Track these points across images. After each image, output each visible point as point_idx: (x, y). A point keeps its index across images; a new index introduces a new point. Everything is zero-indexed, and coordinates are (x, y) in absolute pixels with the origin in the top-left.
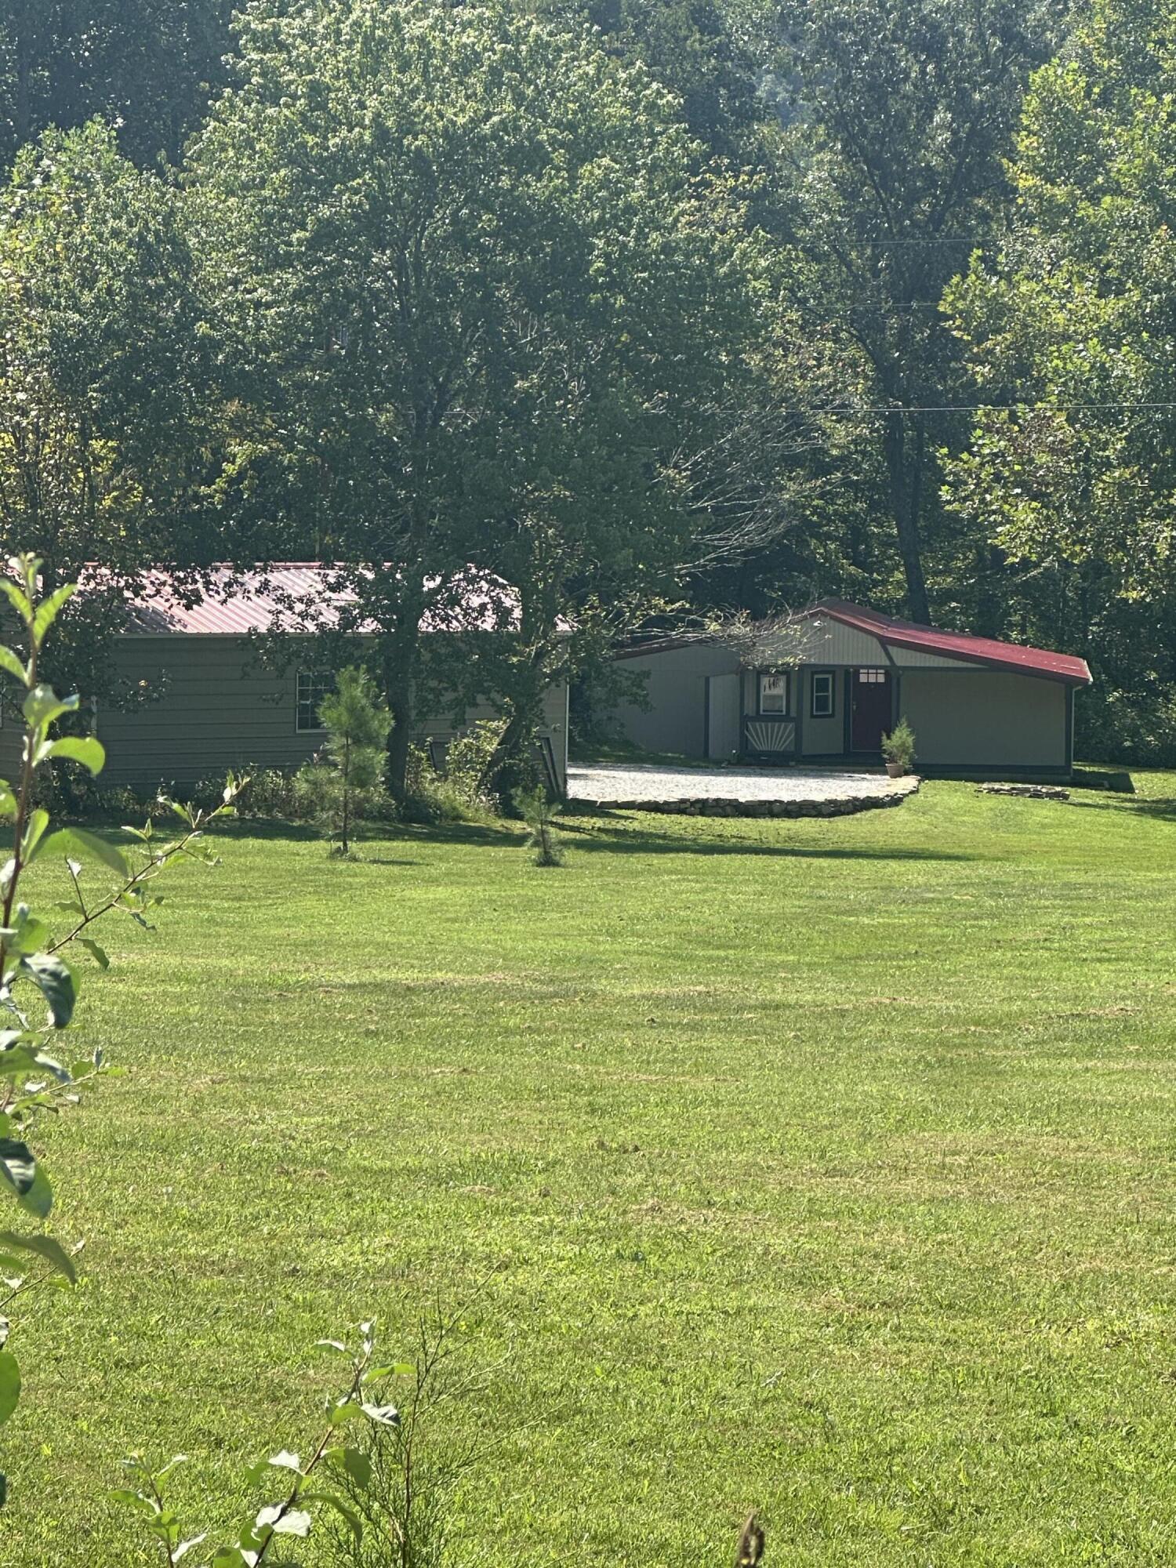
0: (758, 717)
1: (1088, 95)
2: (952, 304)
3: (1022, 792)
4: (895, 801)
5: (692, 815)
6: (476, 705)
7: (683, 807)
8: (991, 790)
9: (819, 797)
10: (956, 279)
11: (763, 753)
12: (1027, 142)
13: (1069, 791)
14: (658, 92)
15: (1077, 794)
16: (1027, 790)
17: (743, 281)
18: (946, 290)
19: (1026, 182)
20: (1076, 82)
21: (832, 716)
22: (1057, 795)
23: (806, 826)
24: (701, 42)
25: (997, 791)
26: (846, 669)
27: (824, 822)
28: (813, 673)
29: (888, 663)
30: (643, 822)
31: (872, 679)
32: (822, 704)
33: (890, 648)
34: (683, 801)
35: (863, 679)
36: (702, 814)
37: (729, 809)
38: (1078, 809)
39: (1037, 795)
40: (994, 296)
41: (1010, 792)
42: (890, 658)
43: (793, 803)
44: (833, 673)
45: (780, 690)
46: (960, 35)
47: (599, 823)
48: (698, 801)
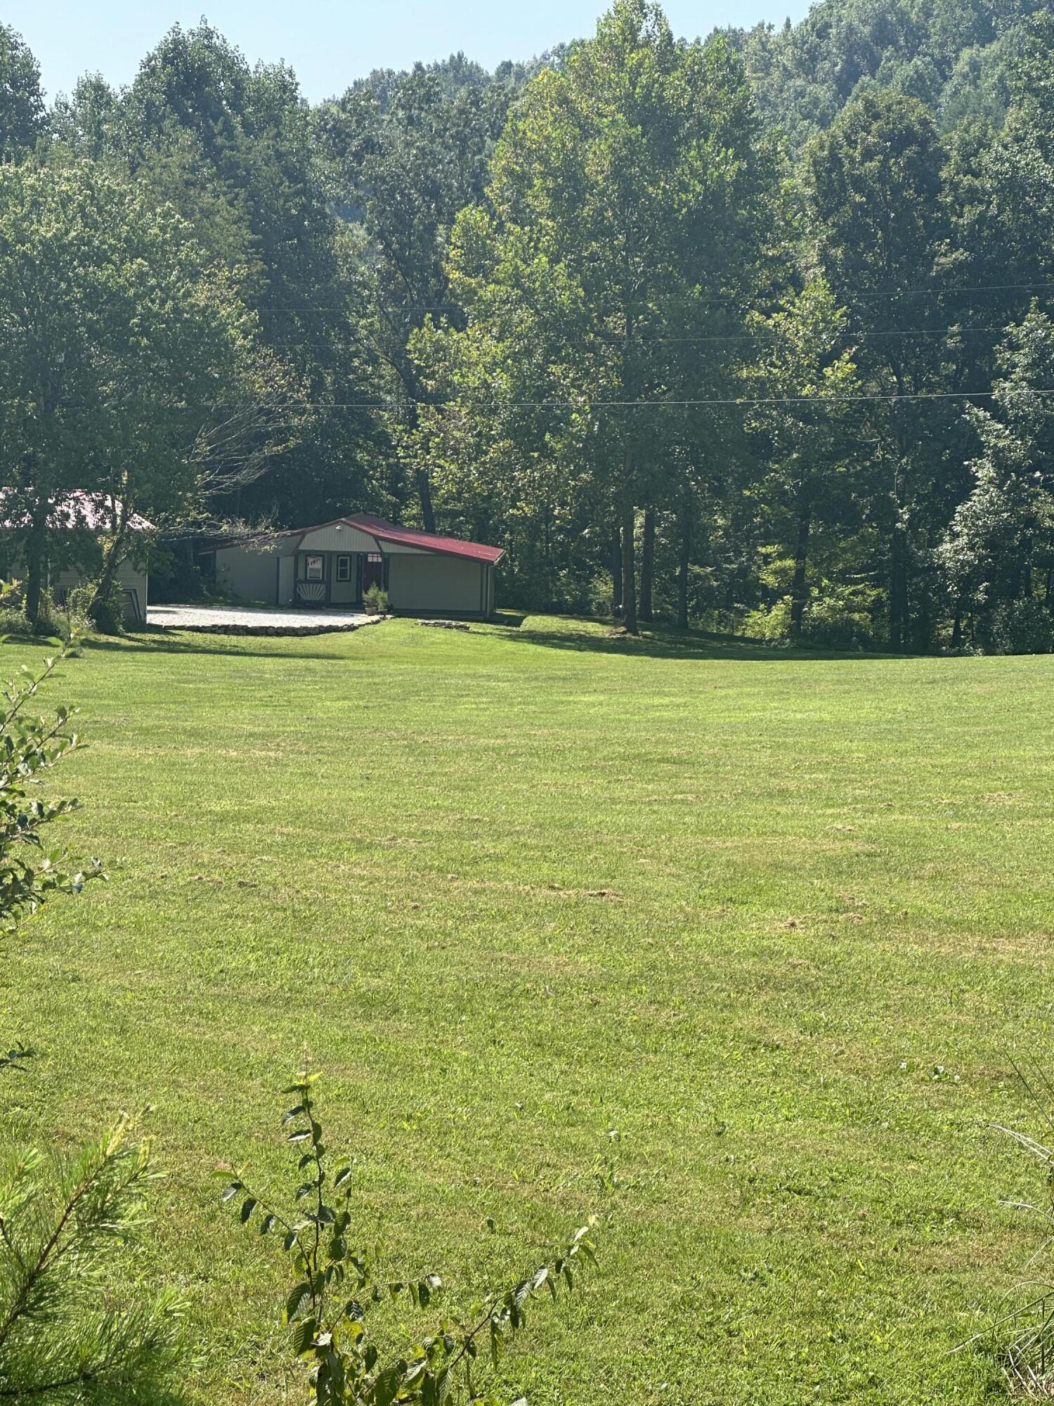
0: (306, 581)
1: (490, 226)
2: (414, 344)
3: (441, 625)
4: (351, 628)
5: (219, 634)
6: (67, 570)
7: (214, 629)
8: (423, 624)
9: (297, 625)
10: (416, 330)
11: (308, 601)
12: (454, 252)
13: (468, 624)
14: (179, 221)
15: (473, 626)
16: (444, 624)
17: (225, 330)
18: (411, 337)
19: (454, 275)
20: (483, 218)
21: (350, 580)
22: (462, 627)
23: (284, 641)
24: (289, 187)
25: (427, 624)
26: (358, 554)
27: (296, 639)
28: (338, 556)
29: (378, 551)
30: (187, 637)
31: (375, 560)
32: (343, 573)
33: (380, 542)
34: (214, 626)
35: (370, 560)
36: (225, 633)
37: (241, 631)
38: (475, 636)
39: (449, 627)
40: (437, 341)
41: (434, 626)
42: (380, 548)
43: (281, 628)
44: (350, 556)
45: (318, 565)
46: (450, 187)
47: (157, 637)
48: (223, 626)
